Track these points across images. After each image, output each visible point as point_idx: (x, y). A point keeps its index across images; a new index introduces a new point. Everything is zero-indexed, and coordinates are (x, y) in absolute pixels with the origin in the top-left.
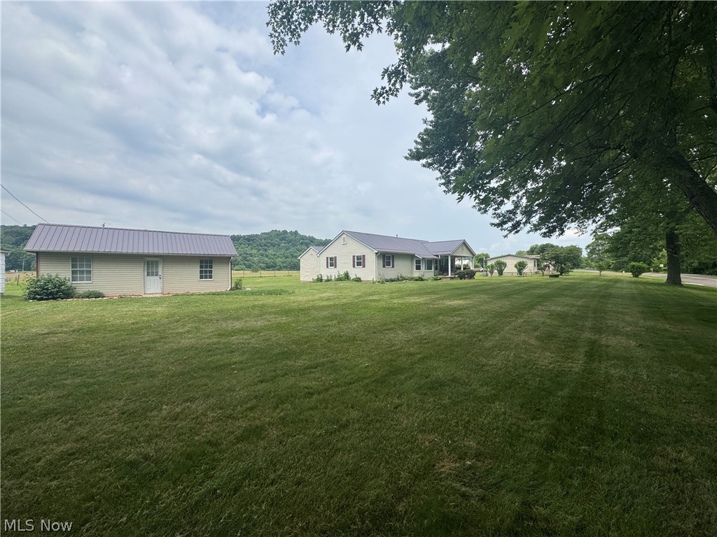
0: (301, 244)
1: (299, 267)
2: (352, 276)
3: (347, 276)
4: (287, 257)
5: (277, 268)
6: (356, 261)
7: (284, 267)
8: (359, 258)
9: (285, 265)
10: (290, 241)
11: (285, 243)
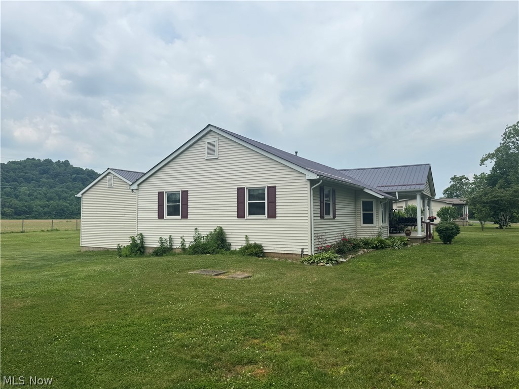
0: (74, 180)
1: (80, 214)
2: (237, 243)
3: (219, 241)
4: (50, 199)
5: (33, 214)
6: (247, 201)
7: (45, 213)
8: (255, 194)
9: (46, 210)
10: (56, 176)
11: (48, 178)
